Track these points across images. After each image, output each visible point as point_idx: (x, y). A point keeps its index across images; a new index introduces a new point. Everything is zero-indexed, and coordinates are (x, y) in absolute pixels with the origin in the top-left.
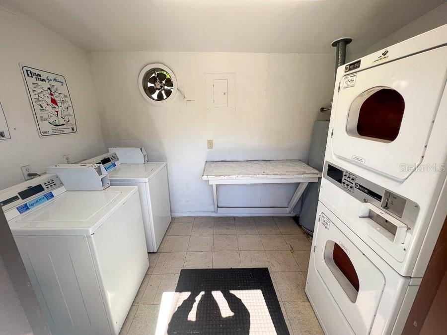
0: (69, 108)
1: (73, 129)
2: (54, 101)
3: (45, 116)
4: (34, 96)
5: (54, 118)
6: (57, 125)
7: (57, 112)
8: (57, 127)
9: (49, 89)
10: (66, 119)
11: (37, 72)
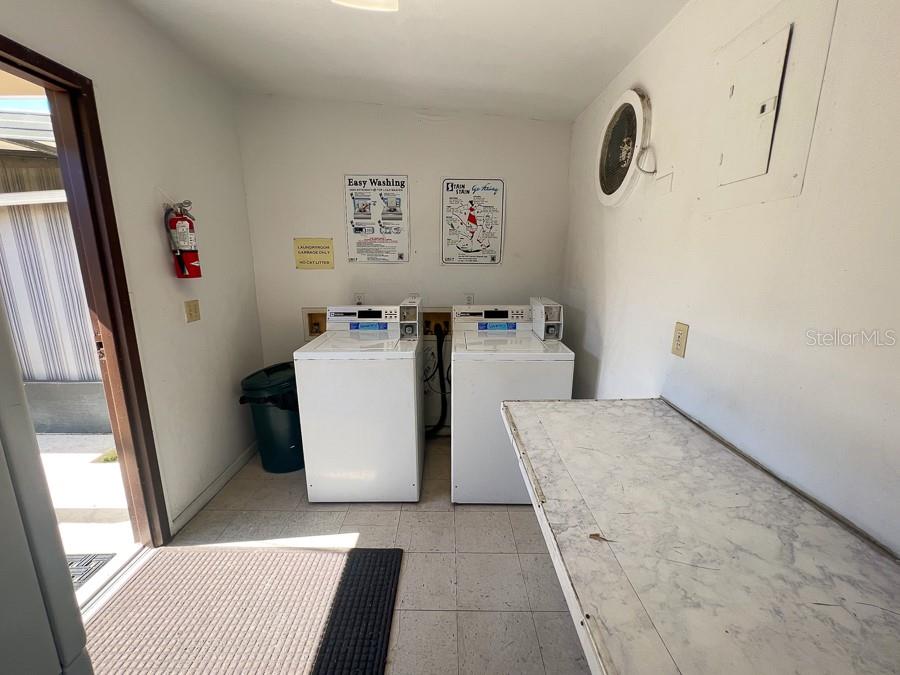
0: (495, 227)
1: (493, 259)
2: (472, 219)
3: (454, 238)
4: (446, 214)
5: (466, 241)
6: (467, 251)
7: (473, 233)
8: (467, 254)
9: (471, 202)
10: (486, 243)
11: (460, 183)
